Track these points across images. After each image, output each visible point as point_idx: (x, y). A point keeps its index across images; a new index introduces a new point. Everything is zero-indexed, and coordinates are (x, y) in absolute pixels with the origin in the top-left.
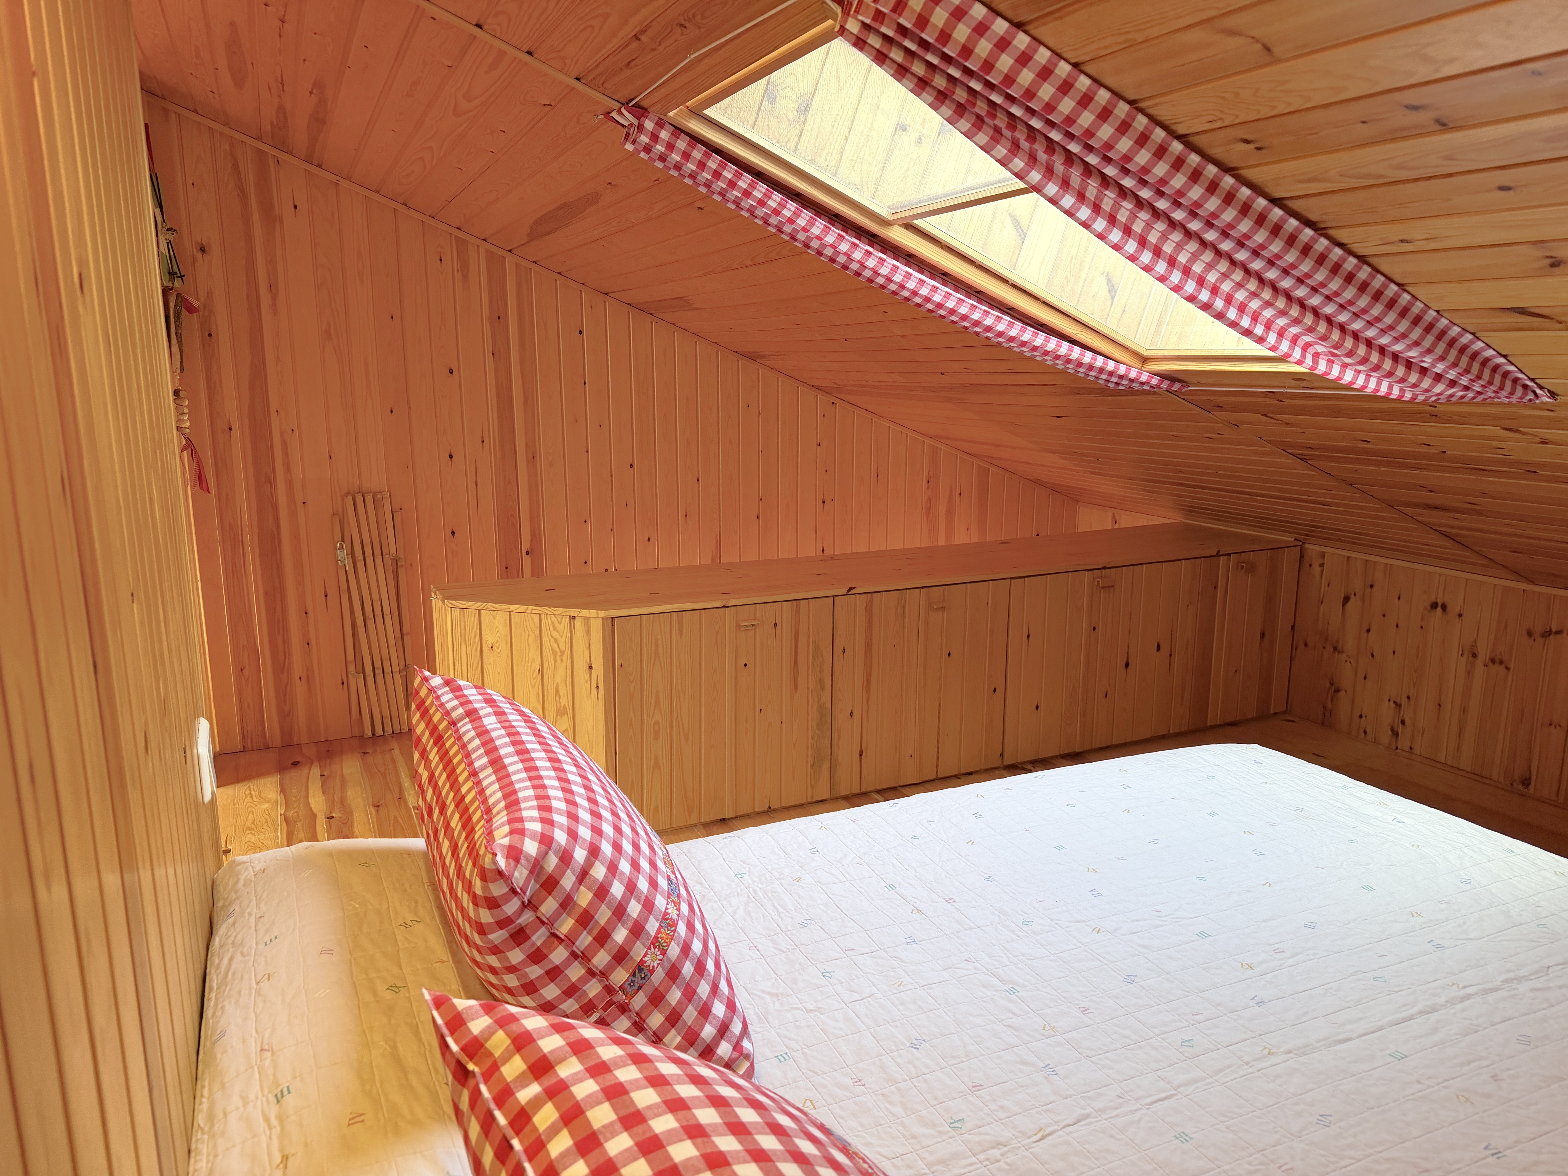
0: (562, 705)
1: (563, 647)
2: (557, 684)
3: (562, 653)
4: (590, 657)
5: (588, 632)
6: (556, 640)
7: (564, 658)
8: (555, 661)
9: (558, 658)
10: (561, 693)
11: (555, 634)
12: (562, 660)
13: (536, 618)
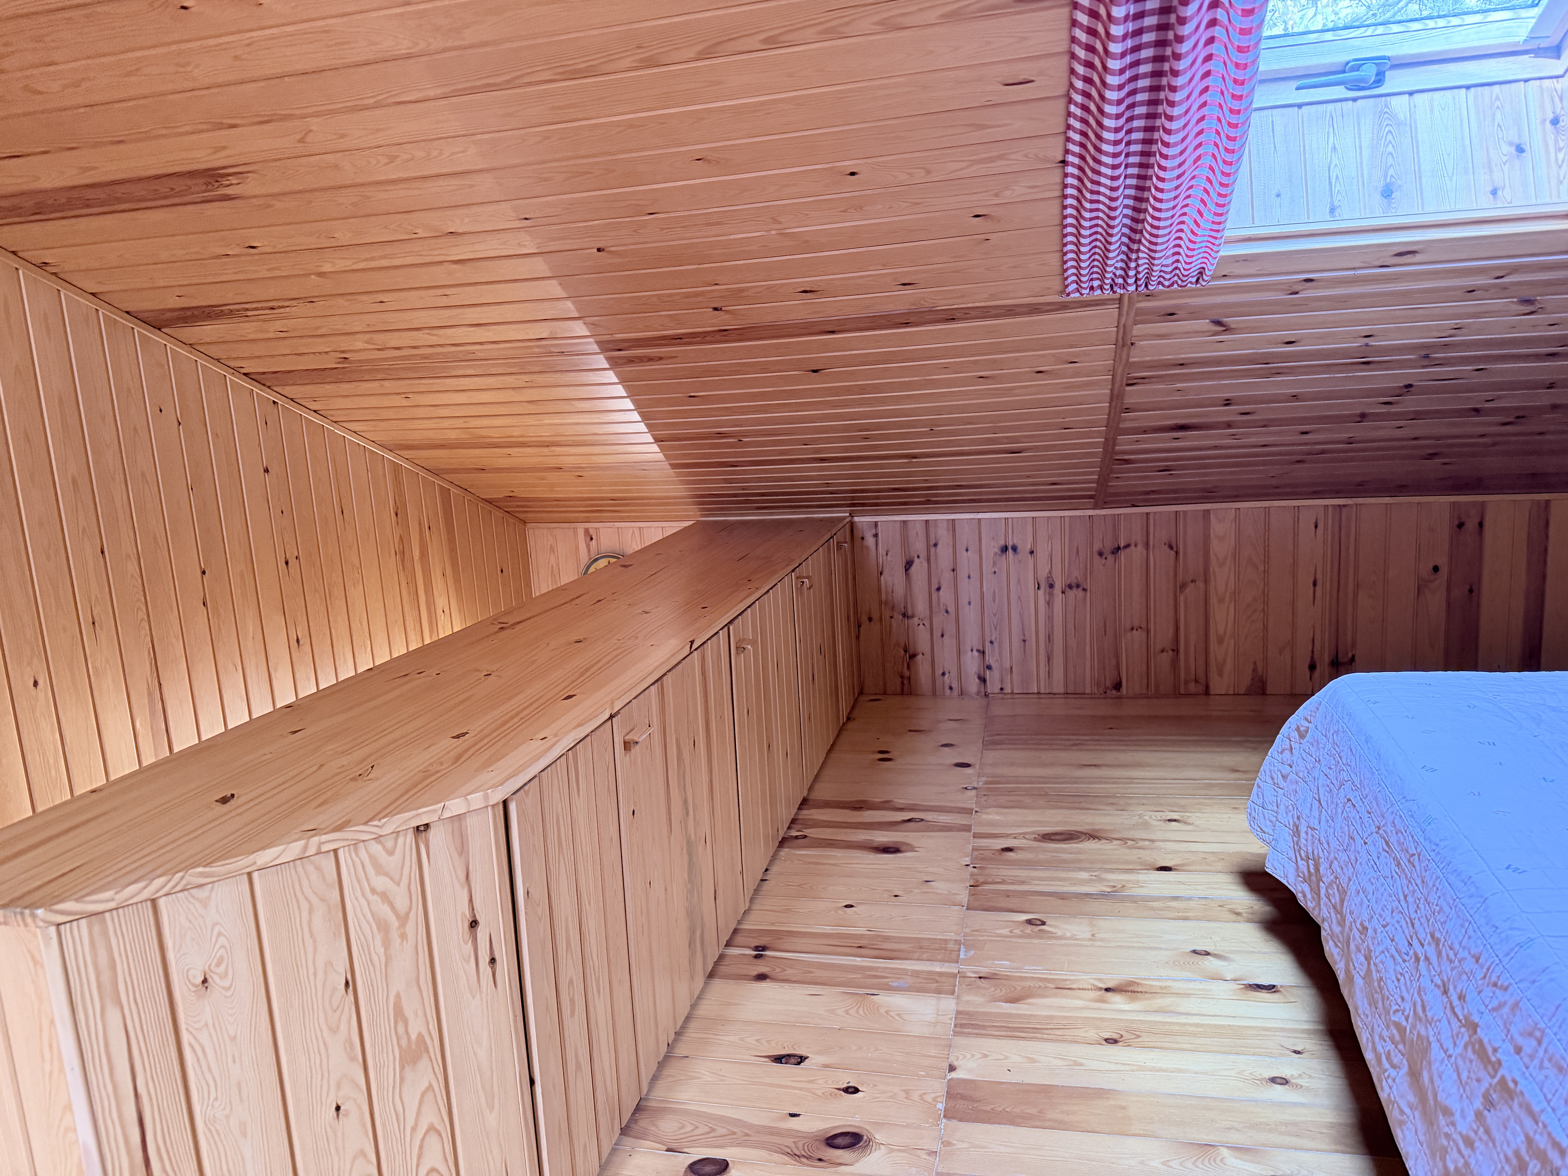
0: (413, 1037)
1: (401, 903)
2: (398, 995)
3: (403, 920)
4: (471, 900)
5: (463, 849)
6: (385, 897)
7: (410, 929)
8: (387, 944)
9: (395, 935)
10: (409, 1013)
11: (381, 883)
12: (403, 936)
13: (329, 864)
